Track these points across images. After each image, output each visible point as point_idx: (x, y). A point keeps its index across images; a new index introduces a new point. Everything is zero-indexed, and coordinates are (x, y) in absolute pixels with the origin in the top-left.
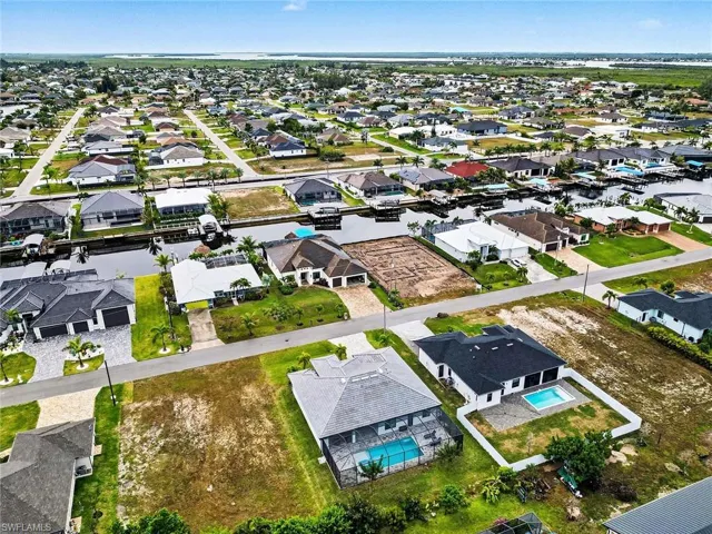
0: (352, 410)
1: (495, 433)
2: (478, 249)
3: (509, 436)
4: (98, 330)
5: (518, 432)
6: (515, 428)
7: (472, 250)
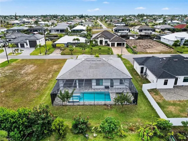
0: (79, 71)
1: (164, 101)
2: (179, 39)
3: (174, 104)
4: (28, 48)
5: (181, 104)
6: (180, 101)
7: (176, 40)
